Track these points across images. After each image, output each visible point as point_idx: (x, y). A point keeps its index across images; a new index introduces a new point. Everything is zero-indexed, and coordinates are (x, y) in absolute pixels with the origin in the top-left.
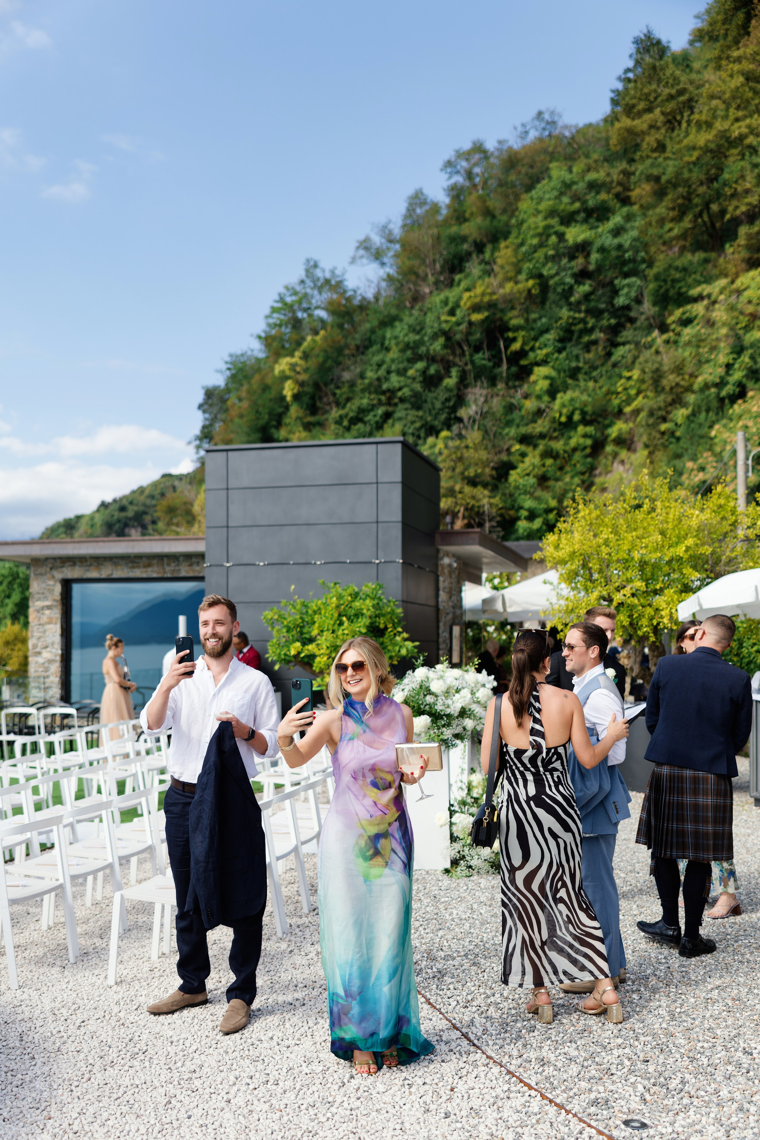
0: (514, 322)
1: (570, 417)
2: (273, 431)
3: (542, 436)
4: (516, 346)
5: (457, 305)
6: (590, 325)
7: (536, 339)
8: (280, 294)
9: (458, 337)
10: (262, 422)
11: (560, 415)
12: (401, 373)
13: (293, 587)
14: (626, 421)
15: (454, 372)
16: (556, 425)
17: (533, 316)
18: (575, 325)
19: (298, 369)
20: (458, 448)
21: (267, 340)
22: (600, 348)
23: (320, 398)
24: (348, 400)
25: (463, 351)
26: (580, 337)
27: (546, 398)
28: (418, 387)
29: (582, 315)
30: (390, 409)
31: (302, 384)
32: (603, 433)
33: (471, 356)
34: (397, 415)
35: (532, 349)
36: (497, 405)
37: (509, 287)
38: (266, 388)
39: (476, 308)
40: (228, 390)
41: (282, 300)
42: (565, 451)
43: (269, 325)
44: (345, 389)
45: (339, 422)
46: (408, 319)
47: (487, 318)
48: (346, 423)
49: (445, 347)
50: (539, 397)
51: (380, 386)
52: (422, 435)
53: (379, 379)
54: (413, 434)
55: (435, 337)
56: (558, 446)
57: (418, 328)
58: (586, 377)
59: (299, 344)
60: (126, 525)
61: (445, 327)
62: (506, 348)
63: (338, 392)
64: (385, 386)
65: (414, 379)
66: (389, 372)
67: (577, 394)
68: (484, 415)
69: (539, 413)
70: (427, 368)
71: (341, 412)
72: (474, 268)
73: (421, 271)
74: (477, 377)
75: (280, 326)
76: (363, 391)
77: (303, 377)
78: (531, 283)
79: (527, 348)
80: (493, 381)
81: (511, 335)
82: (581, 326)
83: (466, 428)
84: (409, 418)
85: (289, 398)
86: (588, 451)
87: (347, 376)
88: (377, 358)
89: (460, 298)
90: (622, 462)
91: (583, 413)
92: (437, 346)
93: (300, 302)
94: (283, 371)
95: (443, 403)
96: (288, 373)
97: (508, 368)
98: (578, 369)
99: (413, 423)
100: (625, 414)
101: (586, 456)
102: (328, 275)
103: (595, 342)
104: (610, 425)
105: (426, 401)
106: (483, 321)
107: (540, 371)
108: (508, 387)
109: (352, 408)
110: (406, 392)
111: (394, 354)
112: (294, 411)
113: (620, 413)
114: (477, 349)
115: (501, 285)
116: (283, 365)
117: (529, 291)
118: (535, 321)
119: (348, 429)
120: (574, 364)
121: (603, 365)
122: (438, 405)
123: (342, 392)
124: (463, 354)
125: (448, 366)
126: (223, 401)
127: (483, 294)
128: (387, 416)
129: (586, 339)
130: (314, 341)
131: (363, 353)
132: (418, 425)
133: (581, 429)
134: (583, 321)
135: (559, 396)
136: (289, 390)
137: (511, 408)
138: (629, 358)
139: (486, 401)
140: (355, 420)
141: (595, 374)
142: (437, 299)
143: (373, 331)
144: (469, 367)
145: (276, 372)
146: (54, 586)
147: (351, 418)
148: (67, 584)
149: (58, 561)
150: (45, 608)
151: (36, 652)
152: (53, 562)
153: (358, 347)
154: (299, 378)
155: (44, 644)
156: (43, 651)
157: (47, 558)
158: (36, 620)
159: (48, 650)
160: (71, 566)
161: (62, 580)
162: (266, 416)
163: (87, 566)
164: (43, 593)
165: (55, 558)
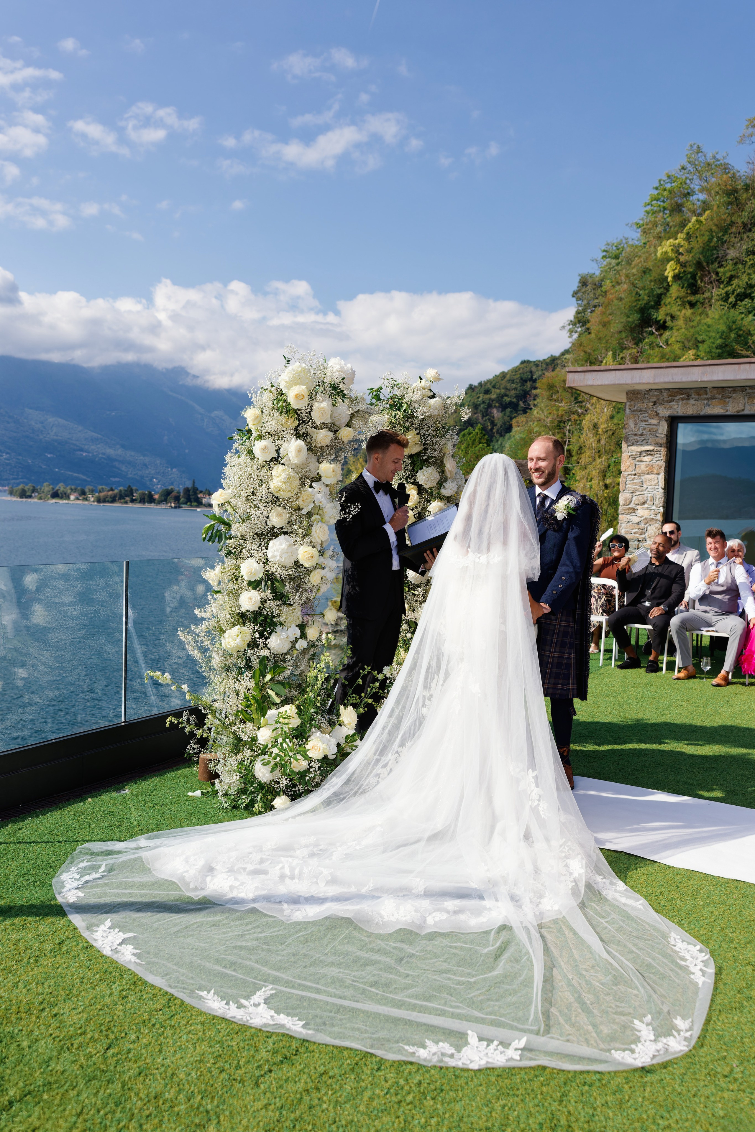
2: (652, 311)
8: (660, 181)
10: (642, 303)
19: (681, 250)
21: (647, 226)
23: (702, 278)
24: (731, 278)
31: (683, 265)
38: (646, 270)
40: (603, 277)
41: (661, 186)
43: (648, 213)
44: (730, 267)
45: (724, 299)
48: (732, 299)
59: (682, 226)
60: (490, 406)
63: (721, 270)
71: (726, 289)
75: (661, 212)
77: (686, 258)
85: (670, 279)
93: (680, 188)
94: (666, 253)
96: (671, 254)
102: (711, 158)
109: (739, 284)
112: (675, 290)
116: (666, 247)
119: (734, 306)
123: (725, 271)
130: (699, 222)
131: (750, 231)
136: (670, 271)
140: (741, 297)
145: (659, 254)
146: (658, 425)
147: (738, 295)
148: (673, 422)
149: (665, 394)
150: (644, 454)
151: (630, 509)
152: (657, 396)
153: (745, 225)
154: (682, 259)
155: (641, 499)
156: (639, 507)
157: (650, 390)
158: (631, 469)
159: (646, 506)
160: (682, 399)
161: (669, 417)
162: (646, 298)
163: (707, 399)
164: (641, 435)
165: (660, 390)
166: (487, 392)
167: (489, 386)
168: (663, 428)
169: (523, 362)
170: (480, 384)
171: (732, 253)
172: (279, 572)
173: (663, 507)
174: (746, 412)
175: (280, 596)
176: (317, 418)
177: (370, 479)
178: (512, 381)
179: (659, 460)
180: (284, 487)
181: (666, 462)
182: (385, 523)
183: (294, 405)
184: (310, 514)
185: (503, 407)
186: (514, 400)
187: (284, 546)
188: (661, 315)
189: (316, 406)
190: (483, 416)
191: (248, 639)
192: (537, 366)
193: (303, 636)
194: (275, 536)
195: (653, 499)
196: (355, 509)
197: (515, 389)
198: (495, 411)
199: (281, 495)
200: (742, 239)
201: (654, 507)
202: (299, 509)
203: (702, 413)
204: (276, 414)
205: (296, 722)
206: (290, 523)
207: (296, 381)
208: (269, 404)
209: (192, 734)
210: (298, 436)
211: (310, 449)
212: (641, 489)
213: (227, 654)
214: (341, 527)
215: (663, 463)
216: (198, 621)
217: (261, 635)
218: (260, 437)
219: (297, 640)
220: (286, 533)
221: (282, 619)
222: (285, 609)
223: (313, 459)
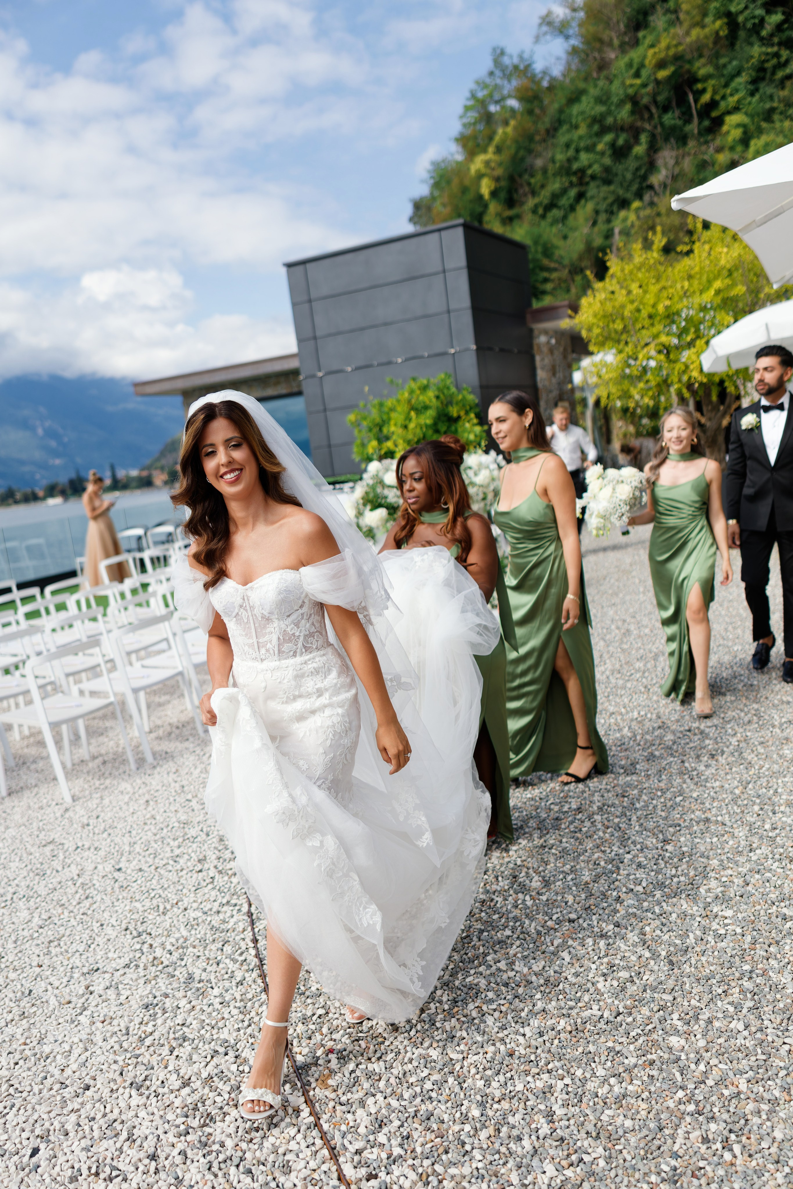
0: (702, 72)
4: (706, 98)
5: (642, 65)
6: (784, 59)
7: (726, 85)
8: (471, 91)
9: (645, 100)
12: (590, 149)
15: (644, 138)
17: (722, 61)
18: (768, 61)
19: (493, 165)
20: (648, 217)
21: (463, 140)
23: (516, 190)
24: (542, 187)
26: (773, 73)
27: (739, 148)
28: (607, 161)
29: (775, 49)
30: (583, 189)
31: (497, 179)
33: (660, 117)
34: (589, 194)
35: (724, 97)
36: (688, 164)
37: (695, 33)
38: (464, 190)
39: (661, 65)
40: (433, 198)
41: (473, 96)
43: (465, 125)
44: (539, 176)
45: (534, 211)
46: (593, 92)
47: (674, 73)
48: (541, 211)
49: (633, 112)
50: (732, 149)
51: (571, 167)
52: (615, 209)
53: (569, 160)
54: (606, 210)
55: (621, 103)
57: (602, 99)
58: (782, 117)
59: (491, 138)
61: (631, 91)
62: (696, 101)
63: (532, 180)
64: (575, 166)
65: (603, 154)
66: (577, 151)
68: (675, 179)
70: (616, 139)
71: (536, 200)
72: (659, 20)
73: (605, 38)
74: (666, 140)
75: (474, 124)
76: (554, 175)
77: (499, 172)
78: (718, 23)
79: (717, 97)
80: (683, 140)
81: (699, 86)
82: (775, 61)
83: (656, 193)
84: (602, 195)
85: (487, 196)
87: (539, 163)
88: (566, 139)
89: (645, 57)
92: (624, 113)
93: (491, 96)
94: (479, 170)
95: (634, 173)
96: (483, 170)
97: (700, 123)
98: (772, 110)
99: (605, 199)
102: (516, 60)
103: (790, 77)
105: (616, 175)
106: (669, 78)
107: (732, 120)
108: (700, 144)
109: (546, 194)
110: (596, 168)
111: (582, 130)
112: (494, 208)
114: (666, 109)
115: (688, 33)
116: (478, 164)
117: (717, 33)
118: (724, 66)
119: (543, 217)
120: (768, 106)
122: (629, 176)
123: (536, 180)
124: (651, 116)
125: (635, 133)
126: (429, 209)
127: (668, 48)
129: (780, 74)
130: (505, 133)
131: (553, 136)
132: (610, 200)
134: (777, 55)
135: (753, 143)
136: (486, 188)
137: (704, 166)
139: (677, 163)
140: (550, 207)
141: (791, 111)
142: (623, 62)
143: (561, 111)
144: (659, 129)
145: (472, 172)
147: (546, 206)
153: (548, 131)
154: (495, 173)
200: (546, 147)
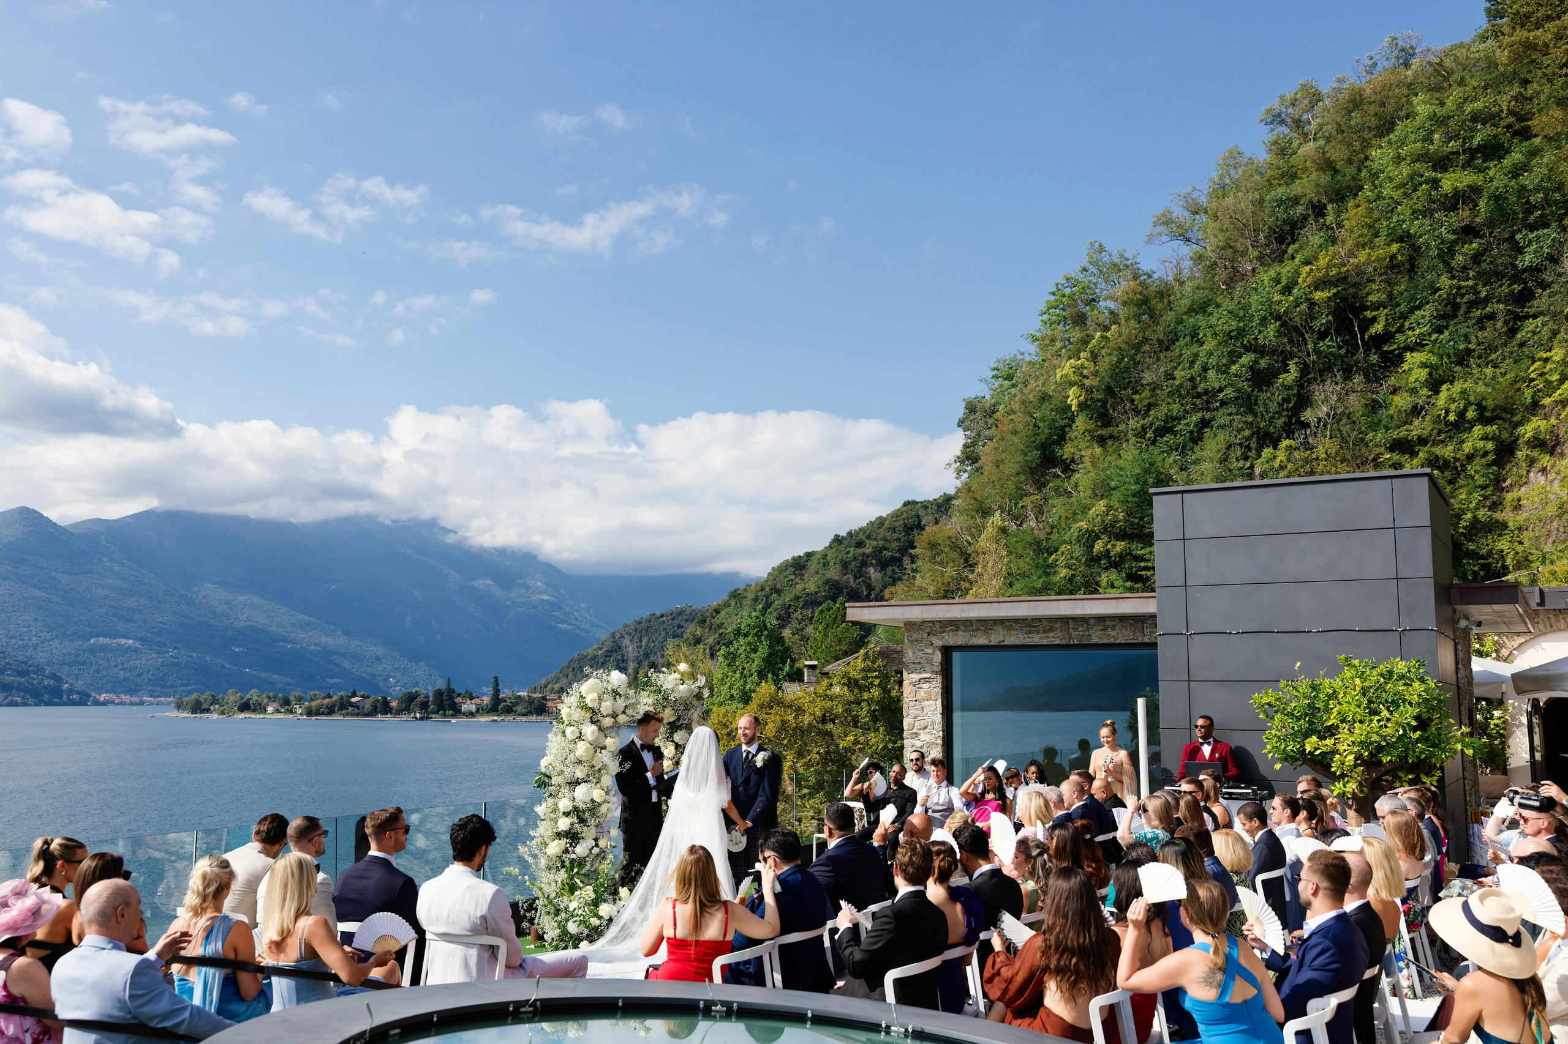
0: (1372, 298)
1: (1461, 415)
2: (1055, 448)
3: (1423, 441)
4: (1378, 328)
5: (1293, 282)
6: (1483, 294)
7: (1404, 317)
8: (1057, 284)
9: (1296, 321)
10: (1042, 437)
11: (1447, 413)
12: (1223, 370)
13: (1298, 664)
14: (1546, 417)
15: (1292, 367)
16: (1442, 426)
17: (1401, 289)
18: (1461, 295)
19: (1085, 372)
20: (1304, 460)
21: (1043, 341)
22: (1499, 324)
23: (1114, 406)
24: (1149, 407)
25: (1305, 340)
26: (1468, 312)
27: (1425, 391)
28: (1245, 386)
29: (1470, 283)
30: (1208, 415)
31: (1090, 390)
32: (1511, 434)
33: (1315, 343)
34: (1218, 422)
35: (1400, 330)
36: (1356, 403)
37: (1363, 254)
38: (1045, 396)
39: (1320, 284)
40: (995, 401)
41: (1059, 291)
42: (1457, 460)
43: (1044, 323)
44: (1146, 393)
45: (1141, 433)
46: (1227, 304)
47: (1335, 295)
48: (1149, 434)
49: (1279, 333)
50: (1414, 391)
51: (1195, 387)
52: (1253, 445)
53: (1192, 379)
54: (1241, 445)
55: (1263, 322)
56: (1447, 451)
57: (1242, 313)
58: (1479, 361)
59: (1085, 342)
60: (864, 564)
61: (1279, 309)
62: (1363, 331)
63: (1135, 397)
64: (1200, 387)
65: (1239, 376)
66: (1205, 369)
67: (1468, 384)
68: (1337, 418)
69: (1416, 411)
70: (1256, 362)
71: (1143, 421)
72: (1312, 235)
73: (1238, 245)
74: (1325, 370)
75: (1058, 323)
76: (1171, 394)
77: (1092, 382)
78: (1395, 247)
79: (1392, 329)
80: (1347, 373)
81: (1369, 314)
82: (1471, 297)
83: (1314, 434)
84: (1235, 424)
85: (1073, 408)
86: (1491, 457)
88: (1187, 353)
89: (1297, 273)
90: (1544, 470)
91: (1481, 408)
92: (1268, 333)
93: (1082, 293)
94: (1066, 375)
95: (1280, 405)
96: (1072, 377)
97: (1368, 356)
98: (1467, 352)
99: (1239, 430)
100: (1544, 407)
101: (1489, 465)
102: (1116, 258)
103: (1492, 317)
104: (1520, 423)
105: (1256, 403)
106: (1329, 300)
107: (1413, 359)
108: (1369, 380)
109: (1158, 414)
110: (1229, 393)
111: (1210, 346)
112: (1081, 423)
113: (1535, 406)
114: (1322, 335)
115: (1352, 254)
116: (1066, 368)
117: (1393, 257)
118: (1403, 295)
119: (1154, 443)
120: (1462, 347)
121: (1505, 344)
122: (1273, 407)
123: (1142, 398)
124: (1303, 342)
125: (1285, 358)
126: (990, 414)
127: (1329, 266)
128: (1205, 424)
129: (1478, 312)
130: (1105, 338)
131: (1167, 349)
132: (1247, 433)
133: (1478, 430)
134: (1473, 290)
135: (1444, 387)
136: (1074, 398)
137: (1374, 407)
138: (1546, 332)
139: (1339, 400)
140: (1162, 431)
141: (1493, 356)
142: (1266, 276)
143: (1179, 321)
144: (1312, 358)
145: (1058, 376)
146: (932, 654)
147: (1157, 429)
148: (947, 652)
149: (937, 625)
150: (922, 681)
151: (913, 733)
152: (931, 627)
153: (1160, 342)
154: (1087, 382)
155: (923, 724)
156: (921, 732)
157: (924, 622)
158: (913, 695)
159: (927, 730)
160: (952, 630)
161: (942, 646)
162: (1046, 431)
163: (973, 631)
164: (919, 663)
165: (933, 622)
166: (860, 544)
167: (862, 536)
168: (938, 657)
169: (907, 503)
170: (850, 534)
171: (1148, 377)
172: (582, 806)
173: (943, 731)
174: (1006, 643)
175: (582, 821)
176: (604, 711)
177: (638, 743)
178: (893, 530)
179: (935, 687)
180: (584, 754)
181: (942, 689)
182: (647, 771)
183: (590, 705)
184: (600, 770)
185: (883, 565)
186: (897, 555)
187: (585, 790)
188: (1067, 451)
189: (603, 704)
190: (855, 578)
191: (563, 848)
192: (926, 508)
193: (597, 845)
194: (580, 784)
195: (933, 724)
196: (627, 766)
197: (898, 540)
198: (871, 570)
199: (583, 759)
200: (1158, 360)
201: (934, 732)
202: (593, 766)
203: (970, 644)
204: (579, 710)
205: (593, 896)
206: (588, 776)
207: (591, 690)
208: (575, 705)
209: (525, 916)
210: (593, 722)
211: (600, 729)
212: (922, 714)
213: (549, 858)
214: (619, 777)
215: (939, 690)
216: (533, 838)
217: (571, 846)
218: (570, 725)
219: (593, 848)
220: (585, 782)
221: (583, 835)
222: (585, 828)
223: (602, 735)
